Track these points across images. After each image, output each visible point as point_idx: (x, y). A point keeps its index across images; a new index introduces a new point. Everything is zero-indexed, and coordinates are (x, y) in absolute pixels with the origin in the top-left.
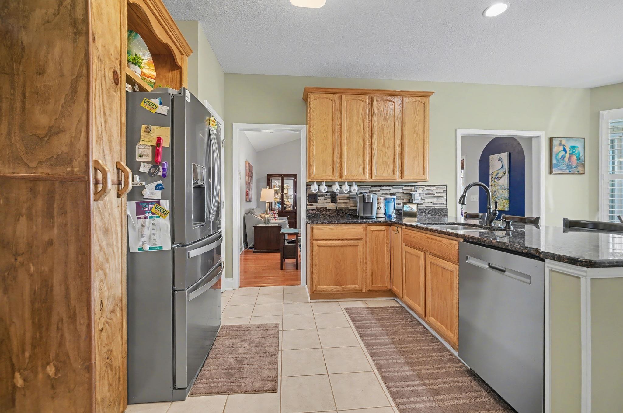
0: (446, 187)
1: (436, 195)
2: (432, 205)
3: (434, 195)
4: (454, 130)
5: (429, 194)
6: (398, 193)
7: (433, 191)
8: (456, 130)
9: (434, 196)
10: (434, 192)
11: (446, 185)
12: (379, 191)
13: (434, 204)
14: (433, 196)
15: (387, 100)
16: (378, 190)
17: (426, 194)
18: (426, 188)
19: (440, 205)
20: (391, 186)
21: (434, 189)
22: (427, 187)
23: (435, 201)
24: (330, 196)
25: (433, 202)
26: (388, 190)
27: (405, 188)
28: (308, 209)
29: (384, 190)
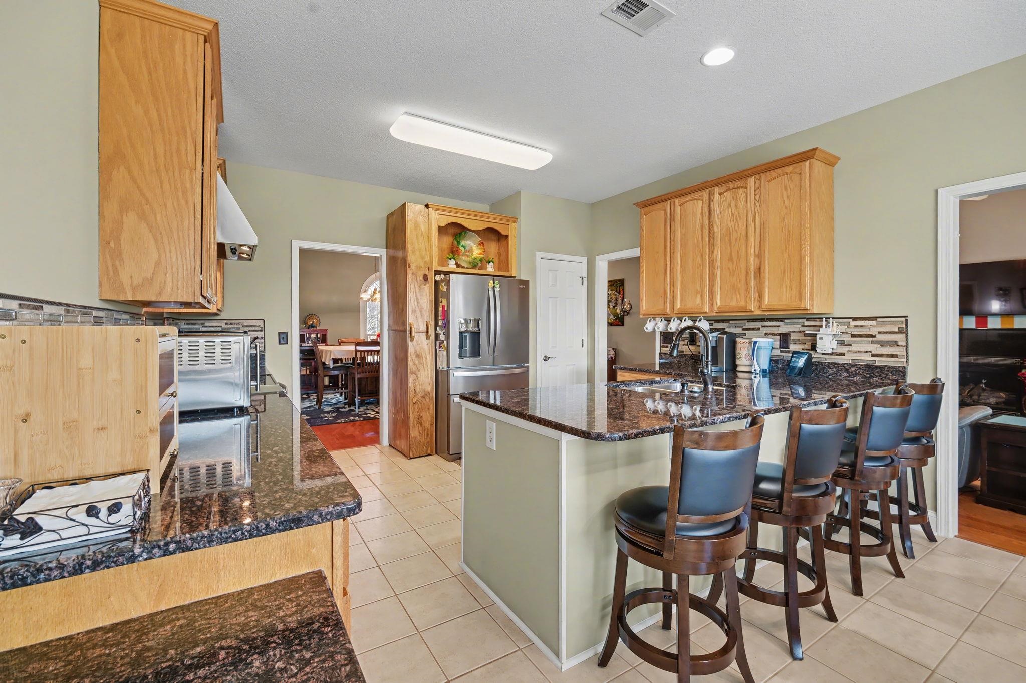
0: (906, 320)
1: (880, 337)
2: (868, 358)
3: (874, 336)
4: (933, 194)
5: (860, 336)
6: (794, 332)
7: (871, 329)
8: (937, 192)
9: (874, 339)
10: (873, 331)
11: (907, 317)
12: (759, 329)
13: (873, 356)
14: (871, 339)
15: (735, 188)
16: (757, 327)
17: (853, 336)
18: (853, 323)
19: (889, 359)
20: (781, 319)
21: (873, 326)
22: (856, 321)
23: (876, 349)
24: (688, 336)
25: (870, 352)
26: (775, 326)
27: (807, 323)
28: (662, 352)
29: (767, 326)
